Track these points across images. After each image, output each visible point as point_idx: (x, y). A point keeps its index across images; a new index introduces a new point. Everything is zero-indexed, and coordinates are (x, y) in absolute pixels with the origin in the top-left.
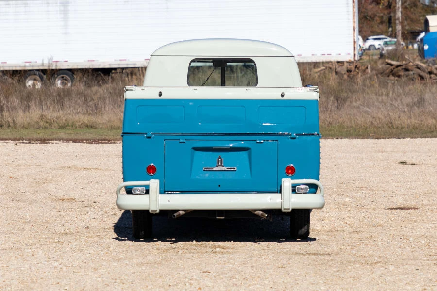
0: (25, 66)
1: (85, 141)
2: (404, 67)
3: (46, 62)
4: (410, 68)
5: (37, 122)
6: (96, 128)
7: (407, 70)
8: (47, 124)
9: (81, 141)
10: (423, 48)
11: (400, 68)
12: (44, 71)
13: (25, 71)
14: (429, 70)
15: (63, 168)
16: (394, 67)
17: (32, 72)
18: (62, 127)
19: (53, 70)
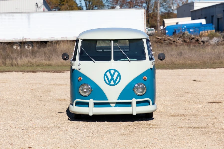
0: (13, 41)
1: (51, 72)
2: (163, 39)
3: (21, 39)
4: (166, 40)
5: (27, 64)
6: (52, 66)
7: (165, 40)
8: (31, 65)
9: (49, 72)
10: (165, 32)
11: (162, 40)
12: (21, 42)
13: (13, 42)
14: (174, 40)
15: (51, 85)
16: (159, 39)
17: (16, 43)
18: (38, 66)
19: (24, 42)
